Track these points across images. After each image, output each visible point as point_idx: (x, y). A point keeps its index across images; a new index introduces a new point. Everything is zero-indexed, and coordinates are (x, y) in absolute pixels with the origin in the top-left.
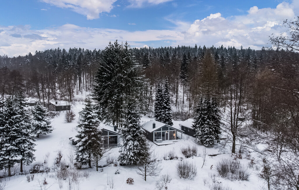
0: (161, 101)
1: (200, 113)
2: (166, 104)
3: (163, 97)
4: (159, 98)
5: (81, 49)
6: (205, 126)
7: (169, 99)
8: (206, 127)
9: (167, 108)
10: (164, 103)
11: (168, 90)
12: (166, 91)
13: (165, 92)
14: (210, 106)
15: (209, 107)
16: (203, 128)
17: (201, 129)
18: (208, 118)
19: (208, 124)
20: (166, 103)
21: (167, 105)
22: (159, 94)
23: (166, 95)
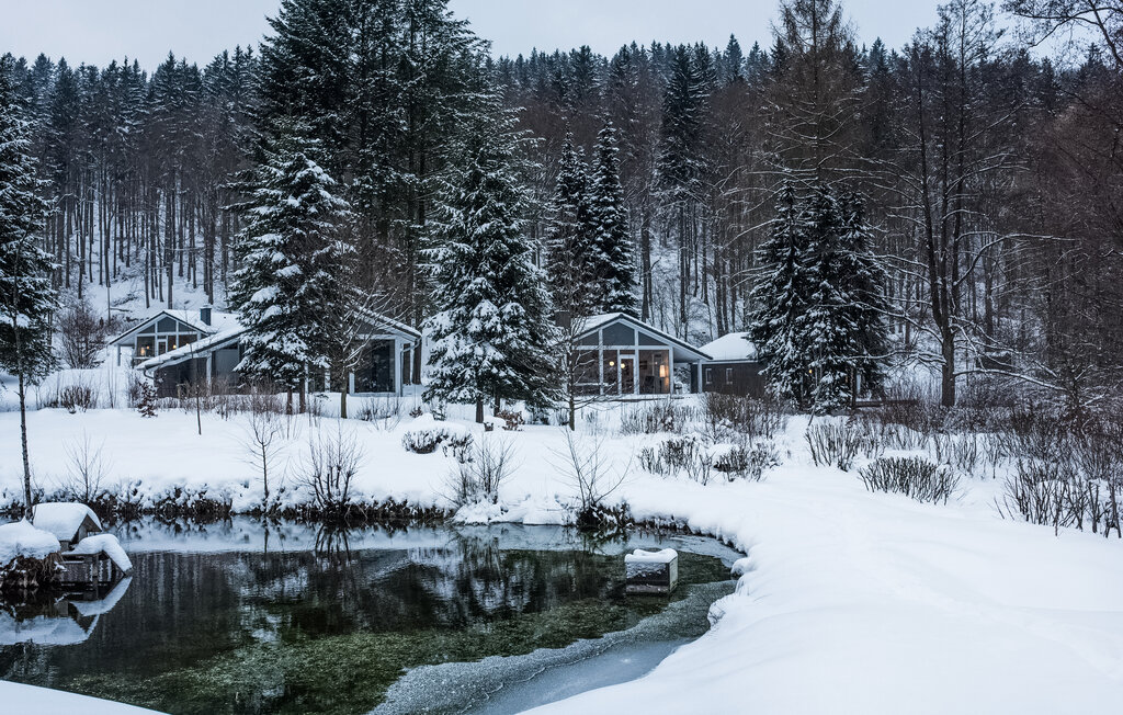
0: (580, 233)
1: (788, 254)
2: (609, 254)
3: (590, 217)
4: (572, 220)
5: (49, 65)
6: (813, 315)
7: (621, 228)
8: (815, 319)
9: (613, 273)
10: (599, 244)
11: (613, 181)
12: (607, 189)
13: (600, 191)
14: (828, 216)
15: (826, 221)
16: (802, 325)
17: (791, 333)
18: (826, 272)
20: (607, 246)
21: (616, 257)
22: (570, 201)
23: (606, 204)
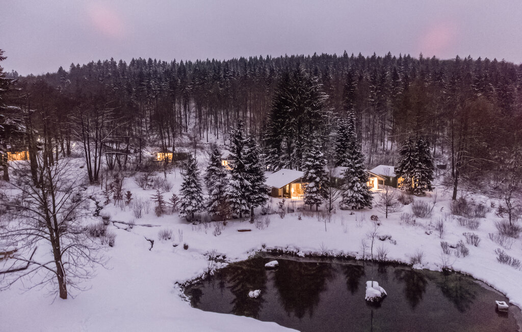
5: (152, 60)
8: (416, 172)
12: (352, 129)
19: (420, 167)
23: (352, 133)
